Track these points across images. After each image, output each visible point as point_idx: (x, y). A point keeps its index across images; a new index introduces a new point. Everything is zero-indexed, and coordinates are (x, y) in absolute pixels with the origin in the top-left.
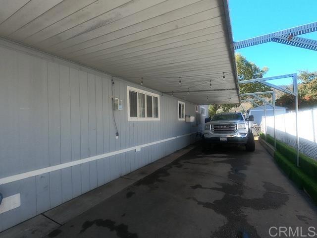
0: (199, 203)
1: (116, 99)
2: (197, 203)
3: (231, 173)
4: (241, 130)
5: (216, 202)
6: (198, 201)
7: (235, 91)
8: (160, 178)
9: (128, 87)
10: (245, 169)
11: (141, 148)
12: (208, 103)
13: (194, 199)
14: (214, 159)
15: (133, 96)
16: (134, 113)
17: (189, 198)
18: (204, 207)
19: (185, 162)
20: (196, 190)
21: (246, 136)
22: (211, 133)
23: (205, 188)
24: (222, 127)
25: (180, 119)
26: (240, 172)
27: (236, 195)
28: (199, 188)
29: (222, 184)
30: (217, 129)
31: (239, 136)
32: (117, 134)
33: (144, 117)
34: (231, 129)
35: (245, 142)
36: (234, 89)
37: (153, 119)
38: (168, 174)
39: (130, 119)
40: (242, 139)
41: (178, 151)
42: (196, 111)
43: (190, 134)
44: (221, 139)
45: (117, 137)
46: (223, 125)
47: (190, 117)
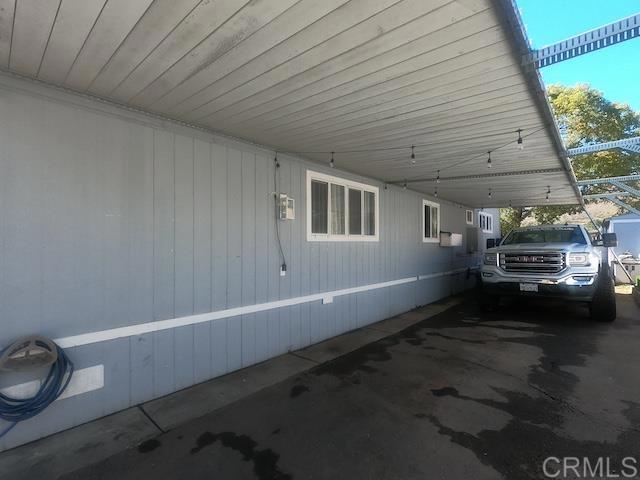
0: (444, 431)
1: (282, 196)
2: (437, 429)
3: (540, 369)
4: (578, 267)
5: (485, 433)
6: (440, 426)
7: (561, 174)
8: (370, 363)
9: (308, 172)
10: (581, 362)
11: (335, 298)
12: (500, 204)
13: (434, 420)
14: (501, 333)
15: (319, 189)
16: (320, 225)
17: (420, 416)
18: (452, 441)
19: (428, 334)
20: (443, 399)
21: (590, 283)
22: (497, 272)
23: (466, 398)
24: (525, 259)
25: (425, 240)
26: (562, 368)
27: (542, 426)
28: (449, 396)
29: (508, 394)
30: (513, 263)
31: (571, 282)
32: (284, 267)
33: (343, 232)
34: (551, 265)
35: (589, 298)
36: (557, 170)
37: (363, 238)
38: (387, 357)
39: (311, 237)
40: (581, 291)
41: (418, 309)
42: (468, 223)
43: (450, 272)
44: (523, 287)
45: (283, 273)
46: (530, 256)
47: (450, 234)
